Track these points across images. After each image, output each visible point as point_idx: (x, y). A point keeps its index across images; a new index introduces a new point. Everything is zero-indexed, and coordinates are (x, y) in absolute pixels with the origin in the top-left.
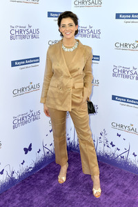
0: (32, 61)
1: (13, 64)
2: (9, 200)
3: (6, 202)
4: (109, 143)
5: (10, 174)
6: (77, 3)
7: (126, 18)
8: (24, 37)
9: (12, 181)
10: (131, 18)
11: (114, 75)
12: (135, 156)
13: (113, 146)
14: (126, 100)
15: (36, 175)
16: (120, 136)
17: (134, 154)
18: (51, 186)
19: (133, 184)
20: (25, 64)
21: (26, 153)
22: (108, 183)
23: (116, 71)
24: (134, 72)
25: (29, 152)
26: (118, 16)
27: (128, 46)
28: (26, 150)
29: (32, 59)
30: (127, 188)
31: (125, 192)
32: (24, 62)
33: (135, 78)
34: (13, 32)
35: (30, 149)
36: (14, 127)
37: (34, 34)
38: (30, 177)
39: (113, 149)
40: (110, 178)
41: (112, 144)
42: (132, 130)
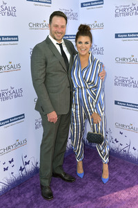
5: (34, 164)
9: (37, 170)
11: (115, 84)
14: (126, 104)
19: (133, 172)
23: (117, 80)
26: (117, 36)
31: (126, 179)
36: (36, 128)
41: (116, 140)
42: (132, 129)
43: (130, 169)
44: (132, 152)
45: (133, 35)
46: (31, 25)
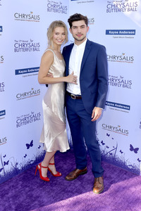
0: (33, 70)
1: (17, 72)
2: (13, 186)
3: (10, 188)
4: (100, 142)
5: (14, 165)
8: (27, 50)
9: (16, 171)
10: (119, 34)
13: (103, 144)
14: (114, 105)
16: (109, 135)
17: (121, 151)
19: (119, 176)
20: (28, 72)
21: (28, 148)
24: (121, 81)
26: (107, 32)
27: (116, 58)
28: (28, 146)
29: (33, 68)
32: (27, 71)
33: (122, 86)
34: (17, 46)
35: (31, 145)
36: (18, 126)
37: (35, 47)
38: (32, 168)
39: (103, 147)
41: (102, 142)
42: (119, 130)
43: (116, 173)
44: (118, 155)
45: (124, 32)
46: (17, 16)
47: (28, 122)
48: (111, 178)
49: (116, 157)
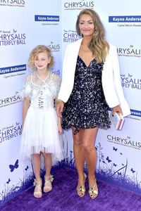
0: (18, 69)
4: (105, 158)
6: (67, 5)
7: (120, 21)
8: (9, 43)
10: (125, 21)
12: (134, 172)
13: (109, 161)
15: (24, 196)
16: (116, 150)
17: (132, 170)
18: (40, 207)
21: (12, 171)
22: (104, 203)
24: (129, 80)
25: (15, 169)
27: (123, 51)
28: (12, 168)
29: (18, 67)
30: (124, 208)
32: (9, 70)
33: (131, 86)
35: (16, 166)
37: (20, 40)
38: (17, 198)
39: (109, 165)
40: (106, 198)
47: (12, 136)
48: (121, 206)
49: (127, 178)
